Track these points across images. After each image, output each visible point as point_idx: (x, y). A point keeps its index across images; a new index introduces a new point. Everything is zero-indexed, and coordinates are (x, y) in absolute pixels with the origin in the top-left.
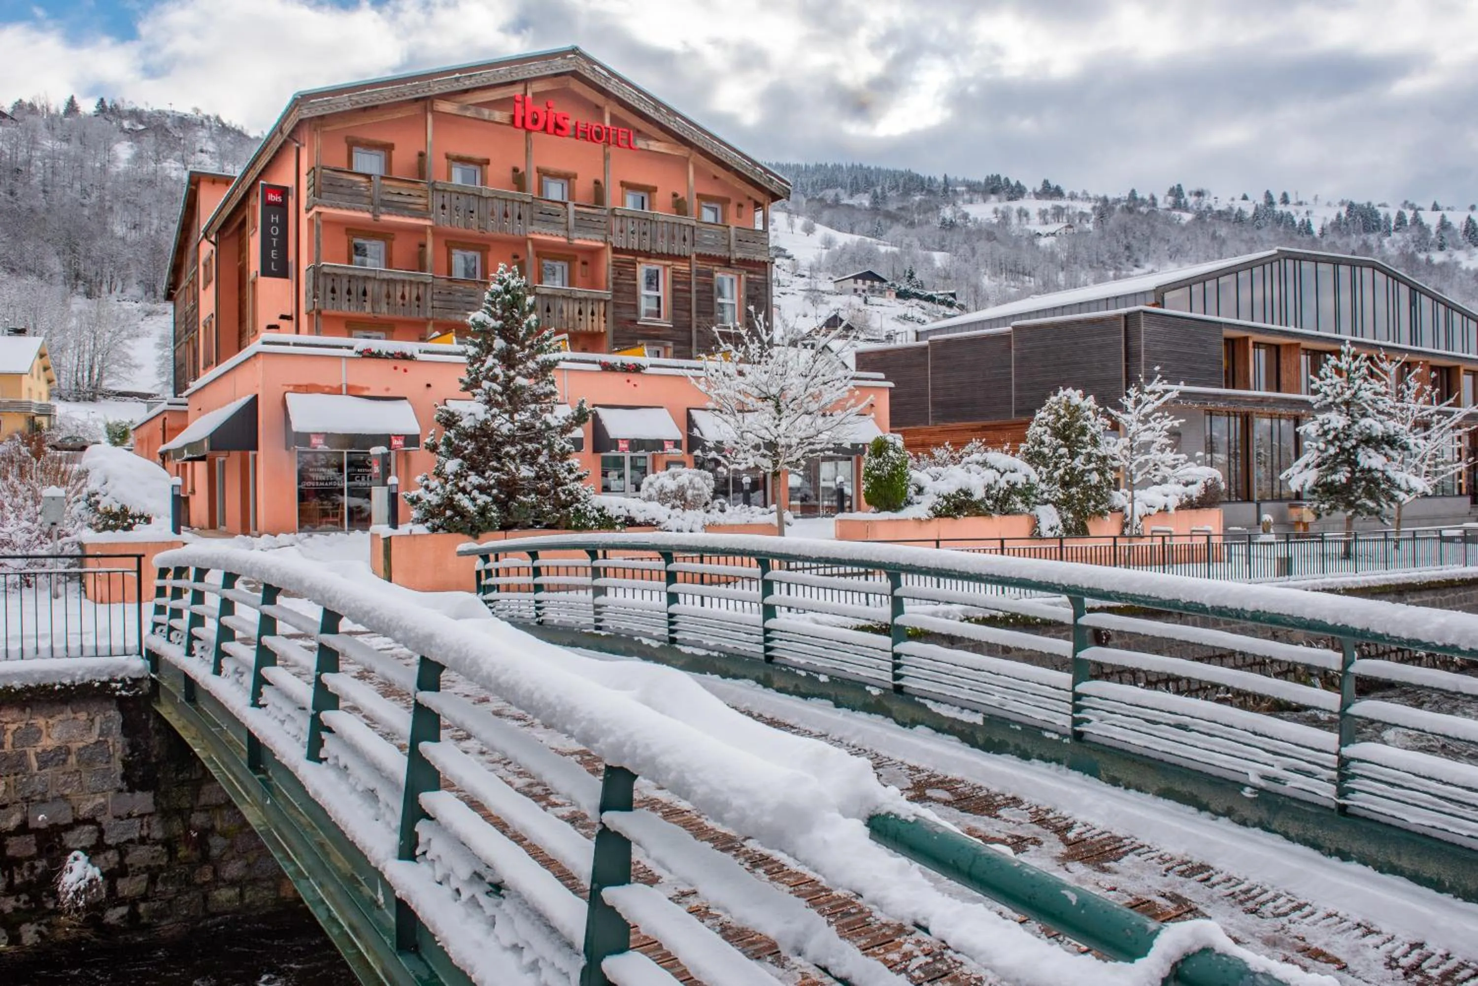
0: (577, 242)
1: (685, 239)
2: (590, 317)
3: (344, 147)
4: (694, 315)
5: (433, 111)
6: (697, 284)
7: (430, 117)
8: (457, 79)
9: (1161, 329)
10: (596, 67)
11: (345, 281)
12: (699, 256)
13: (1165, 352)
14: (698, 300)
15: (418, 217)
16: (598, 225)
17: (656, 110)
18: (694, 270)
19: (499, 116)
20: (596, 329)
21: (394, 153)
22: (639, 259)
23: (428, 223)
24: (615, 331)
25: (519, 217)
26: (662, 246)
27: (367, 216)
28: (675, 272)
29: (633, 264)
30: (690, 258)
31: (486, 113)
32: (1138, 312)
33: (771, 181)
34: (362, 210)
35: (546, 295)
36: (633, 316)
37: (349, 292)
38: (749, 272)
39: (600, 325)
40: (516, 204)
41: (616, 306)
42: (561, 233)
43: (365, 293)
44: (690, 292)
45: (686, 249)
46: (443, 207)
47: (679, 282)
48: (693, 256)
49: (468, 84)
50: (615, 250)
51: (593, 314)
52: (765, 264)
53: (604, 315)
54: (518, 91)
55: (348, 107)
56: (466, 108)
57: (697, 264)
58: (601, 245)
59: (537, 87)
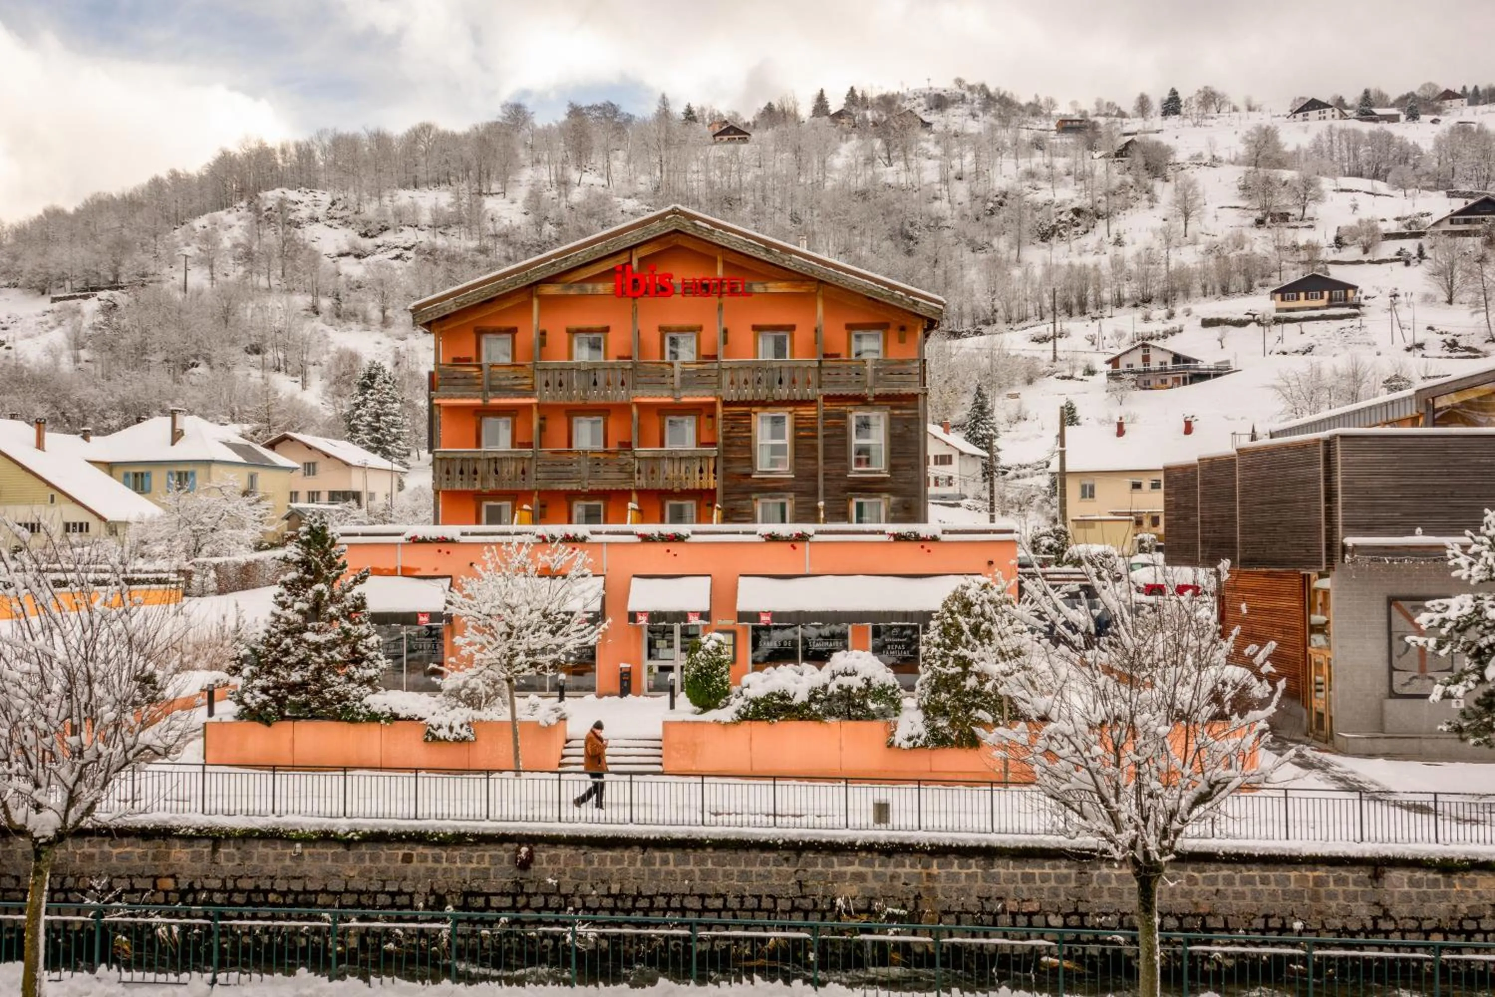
0: (685, 400)
1: (809, 382)
2: (697, 475)
3: (473, 337)
4: (821, 462)
5: (539, 296)
6: (825, 428)
7: (536, 302)
8: (553, 264)
9: (1380, 457)
10: (698, 222)
11: (458, 463)
12: (827, 398)
13: (1386, 488)
14: (825, 446)
15: (525, 397)
16: (709, 380)
17: (768, 251)
18: (821, 413)
19: (603, 288)
20: (705, 487)
21: (517, 335)
22: (754, 409)
23: (534, 401)
24: (724, 487)
25: (623, 384)
26: (783, 392)
27: (479, 401)
28: (797, 418)
29: (748, 415)
30: (815, 401)
31: (589, 287)
32: (1333, 437)
33: (916, 303)
34: (471, 397)
35: (646, 458)
36: (747, 470)
37: (461, 472)
38: (893, 408)
39: (710, 482)
40: (619, 373)
41: (727, 460)
42: (666, 393)
43: (475, 472)
44: (816, 437)
45: (810, 392)
46: (547, 384)
47: (803, 429)
48: (820, 399)
49: (564, 266)
50: (726, 404)
51: (701, 471)
52: (915, 397)
53: (715, 471)
54: (623, 259)
55: (454, 309)
56: (570, 287)
57: (823, 407)
58: (712, 399)
59: (643, 252)
